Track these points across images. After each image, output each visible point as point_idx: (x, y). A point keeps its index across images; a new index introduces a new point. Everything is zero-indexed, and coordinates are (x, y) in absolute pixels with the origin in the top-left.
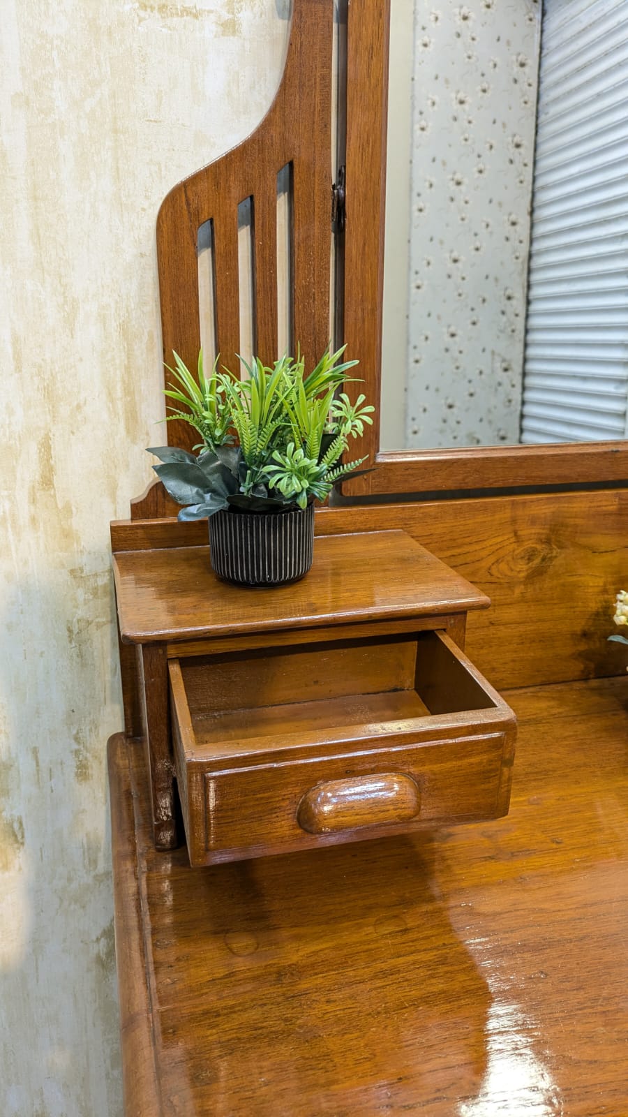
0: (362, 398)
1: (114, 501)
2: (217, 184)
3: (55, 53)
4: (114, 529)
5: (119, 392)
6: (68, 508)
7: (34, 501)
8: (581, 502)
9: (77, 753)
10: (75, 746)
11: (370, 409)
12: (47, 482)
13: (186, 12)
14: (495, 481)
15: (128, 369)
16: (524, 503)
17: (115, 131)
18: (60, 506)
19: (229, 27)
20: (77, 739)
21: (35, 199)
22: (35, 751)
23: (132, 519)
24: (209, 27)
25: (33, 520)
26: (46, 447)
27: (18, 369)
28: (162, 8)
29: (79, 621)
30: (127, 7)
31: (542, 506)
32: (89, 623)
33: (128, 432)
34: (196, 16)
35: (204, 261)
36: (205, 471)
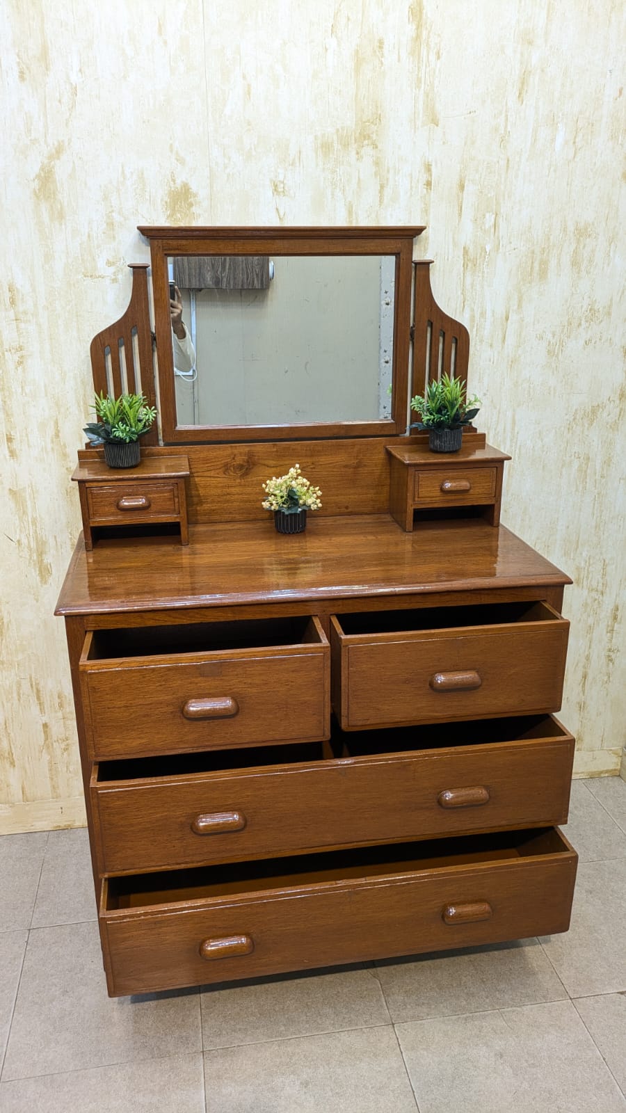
0: (153, 407)
1: (82, 444)
2: (110, 334)
3: (56, 293)
4: (79, 452)
5: (82, 403)
6: (64, 445)
7: (52, 442)
8: (259, 448)
9: (71, 539)
10: (70, 537)
11: (155, 411)
12: (57, 436)
13: (100, 277)
14: (222, 437)
15: (85, 395)
16: (236, 446)
17: (77, 316)
18: (62, 444)
19: (115, 280)
20: (71, 534)
21: (51, 339)
22: (55, 537)
23: (86, 449)
24: (108, 281)
25: (53, 449)
26: (56, 423)
27: (46, 396)
28: (91, 276)
29: (70, 487)
30: (80, 277)
31: (243, 448)
32: (74, 489)
33: (85, 418)
34: (103, 278)
35: (109, 358)
36: (99, 430)
